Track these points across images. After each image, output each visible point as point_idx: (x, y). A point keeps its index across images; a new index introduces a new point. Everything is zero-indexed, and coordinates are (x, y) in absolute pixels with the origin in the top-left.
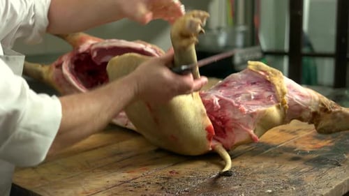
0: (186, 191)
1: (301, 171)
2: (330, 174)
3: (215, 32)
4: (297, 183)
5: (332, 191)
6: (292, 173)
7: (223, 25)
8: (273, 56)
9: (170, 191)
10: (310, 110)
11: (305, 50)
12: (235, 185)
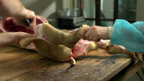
0: (53, 75)
1: (100, 66)
2: (111, 66)
3: (65, 11)
4: (98, 70)
5: (112, 73)
6: (96, 67)
7: (69, 8)
8: (89, 20)
9: (47, 75)
10: (106, 45)
11: (102, 18)
12: (74, 72)
